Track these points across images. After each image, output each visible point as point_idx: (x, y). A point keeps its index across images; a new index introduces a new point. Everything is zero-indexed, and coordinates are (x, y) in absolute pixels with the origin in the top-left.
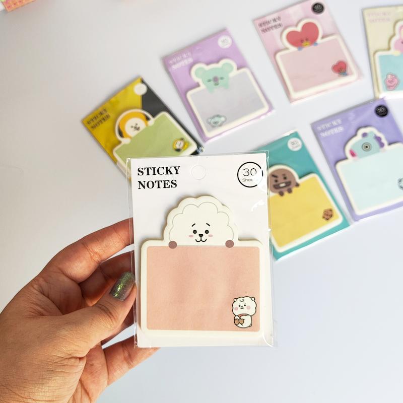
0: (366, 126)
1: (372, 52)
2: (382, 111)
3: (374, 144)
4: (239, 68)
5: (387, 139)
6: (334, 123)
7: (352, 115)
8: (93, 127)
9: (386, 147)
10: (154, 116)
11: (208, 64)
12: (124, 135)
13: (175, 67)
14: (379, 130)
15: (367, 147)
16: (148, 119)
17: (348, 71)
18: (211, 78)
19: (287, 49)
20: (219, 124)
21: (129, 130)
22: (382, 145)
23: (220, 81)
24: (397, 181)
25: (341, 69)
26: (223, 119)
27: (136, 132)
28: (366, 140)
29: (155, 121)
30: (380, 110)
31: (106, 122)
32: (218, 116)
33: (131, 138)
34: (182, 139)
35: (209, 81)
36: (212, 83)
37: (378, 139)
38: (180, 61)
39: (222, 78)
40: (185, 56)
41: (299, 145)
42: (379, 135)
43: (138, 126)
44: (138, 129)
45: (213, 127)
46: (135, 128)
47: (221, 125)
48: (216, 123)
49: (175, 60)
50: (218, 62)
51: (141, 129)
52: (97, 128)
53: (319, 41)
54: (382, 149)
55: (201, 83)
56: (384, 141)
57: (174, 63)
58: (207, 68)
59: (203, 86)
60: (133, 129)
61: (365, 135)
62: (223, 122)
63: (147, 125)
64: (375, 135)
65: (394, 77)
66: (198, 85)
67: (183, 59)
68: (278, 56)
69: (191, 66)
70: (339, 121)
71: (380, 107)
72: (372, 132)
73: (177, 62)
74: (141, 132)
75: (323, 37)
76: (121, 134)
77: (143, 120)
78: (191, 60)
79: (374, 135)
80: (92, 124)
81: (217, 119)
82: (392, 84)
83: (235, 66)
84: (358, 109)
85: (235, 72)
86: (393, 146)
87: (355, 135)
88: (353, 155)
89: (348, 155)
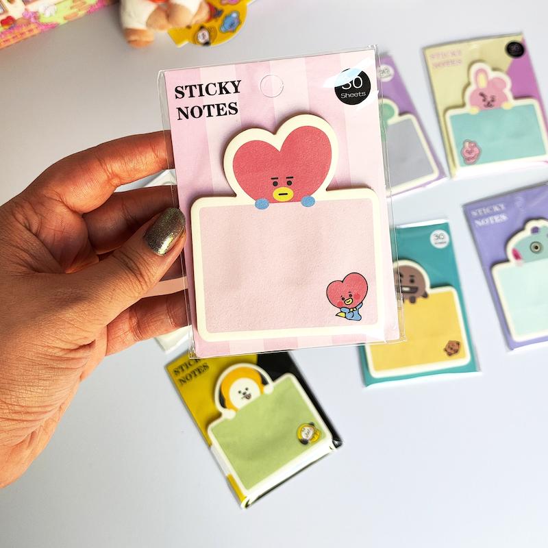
3: (547, 245)
8: (183, 381)
10: (274, 379)
12: (226, 403)
16: (264, 382)
21: (234, 397)
27: (246, 401)
28: (536, 238)
29: (275, 388)
31: (203, 375)
33: (236, 410)
34: (312, 425)
41: (445, 242)
43: (248, 393)
44: (248, 397)
46: (244, 394)
51: (253, 398)
52: (188, 383)
60: (242, 396)
61: (535, 230)
63: (262, 392)
65: (474, 144)
72: (544, 227)
74: (252, 402)
76: (222, 402)
77: (257, 383)
79: (547, 232)
80: (182, 375)
82: (471, 156)
87: (522, 229)
88: (517, 256)
89: (510, 256)
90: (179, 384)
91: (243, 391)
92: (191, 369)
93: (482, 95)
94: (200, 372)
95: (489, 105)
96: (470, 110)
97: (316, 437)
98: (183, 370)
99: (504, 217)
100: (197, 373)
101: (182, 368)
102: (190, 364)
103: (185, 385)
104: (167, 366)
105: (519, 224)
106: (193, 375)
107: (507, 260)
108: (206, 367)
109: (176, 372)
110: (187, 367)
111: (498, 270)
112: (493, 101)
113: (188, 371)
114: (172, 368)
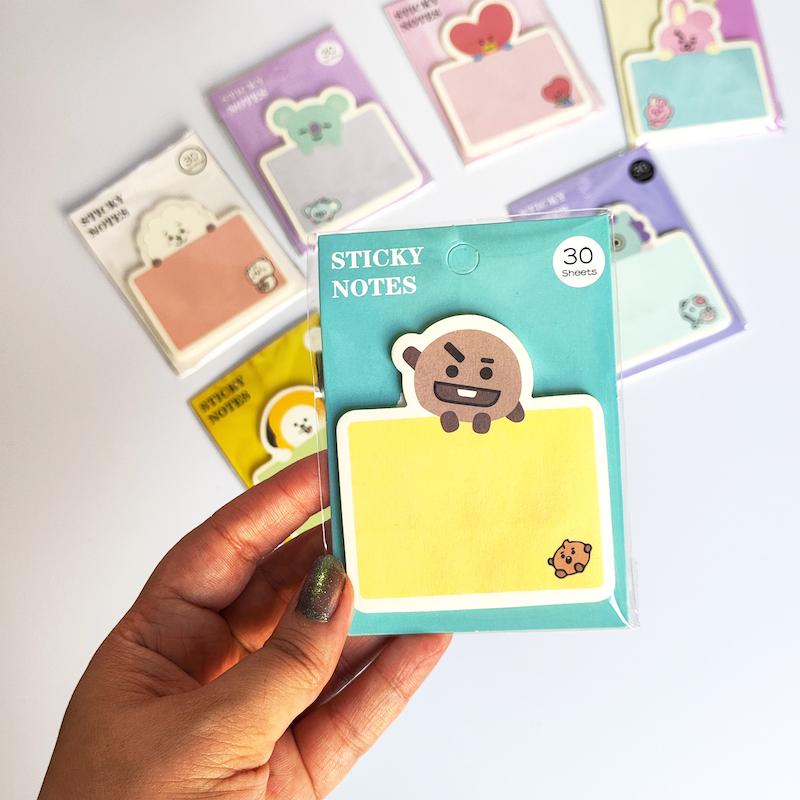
0: (613, 203)
1: (618, 57)
2: (643, 171)
3: (631, 236)
4: (360, 103)
5: (654, 224)
6: (552, 201)
7: (585, 182)
8: (214, 418)
9: (654, 239)
11: (297, 98)
12: (278, 442)
13: (233, 109)
14: (639, 209)
15: (616, 243)
17: (573, 96)
18: (306, 125)
19: (452, 59)
20: (326, 217)
21: (287, 431)
22: (645, 237)
23: (324, 132)
24: (677, 306)
25: (559, 93)
26: (334, 206)
30: (639, 169)
31: (242, 407)
32: (324, 201)
33: (292, 448)
35: (303, 132)
36: (308, 136)
37: (638, 226)
38: (243, 96)
39: (327, 126)
40: (251, 85)
42: (639, 217)
44: (308, 430)
45: (316, 223)
46: (302, 426)
47: (330, 219)
48: (320, 215)
49: (232, 95)
50: (316, 93)
52: (222, 419)
53: (514, 40)
54: (645, 246)
55: (287, 138)
56: (649, 228)
57: (231, 102)
58: (297, 107)
59: (290, 144)
60: (299, 429)
62: (335, 212)
64: (631, 218)
65: (663, 102)
66: (280, 142)
67: (248, 92)
68: (436, 74)
69: (264, 105)
70: (561, 196)
71: (638, 162)
72: (624, 214)
73: (238, 99)
75: (522, 33)
76: (272, 439)
78: (263, 93)
79: (628, 219)
80: (212, 410)
81: (322, 207)
82: (658, 117)
83: (351, 100)
84: (595, 169)
85: (351, 113)
86: (668, 238)
90: (208, 422)
91: (301, 423)
92: (225, 401)
93: (678, 34)
94: (238, 403)
95: (688, 47)
96: (662, 54)
98: (213, 403)
100: (233, 405)
101: (212, 400)
102: (222, 394)
103: (217, 423)
104: (190, 402)
106: (228, 409)
108: (246, 396)
109: (204, 407)
110: (219, 398)
112: (693, 43)
113: (220, 405)
114: (197, 403)
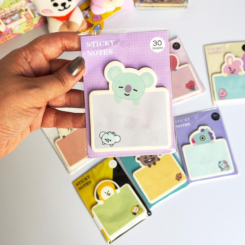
0: (204, 125)
2: (216, 116)
8: (80, 189)
9: (215, 139)
10: (120, 186)
12: (100, 198)
14: (212, 129)
15: (203, 138)
16: (116, 188)
21: (103, 195)
22: (212, 138)
25: (191, 86)
27: (108, 197)
28: (203, 134)
29: (121, 190)
30: (215, 116)
31: (89, 185)
33: (104, 200)
34: (138, 206)
37: (211, 134)
42: (211, 131)
43: (109, 193)
44: (109, 195)
46: (107, 193)
51: (111, 195)
52: (82, 189)
53: (177, 68)
54: (211, 141)
56: (214, 136)
60: (106, 194)
61: (202, 130)
63: (115, 192)
65: (224, 90)
72: (207, 129)
75: (180, 65)
76: (98, 197)
77: (113, 188)
79: (208, 131)
80: (79, 186)
82: (223, 95)
87: (197, 129)
88: (193, 142)
89: (191, 141)
90: (78, 190)
91: (107, 192)
92: (84, 183)
93: (229, 68)
94: (88, 184)
95: (232, 73)
96: (224, 74)
97: (140, 211)
98: (80, 184)
99: (189, 124)
100: (86, 185)
101: (79, 182)
102: (83, 181)
103: (81, 190)
104: (73, 182)
105: (195, 127)
106: (84, 186)
107: (189, 143)
108: (90, 182)
109: (77, 185)
110: (82, 182)
111: (185, 148)
112: (234, 71)
113: (82, 184)
114: (75, 183)
